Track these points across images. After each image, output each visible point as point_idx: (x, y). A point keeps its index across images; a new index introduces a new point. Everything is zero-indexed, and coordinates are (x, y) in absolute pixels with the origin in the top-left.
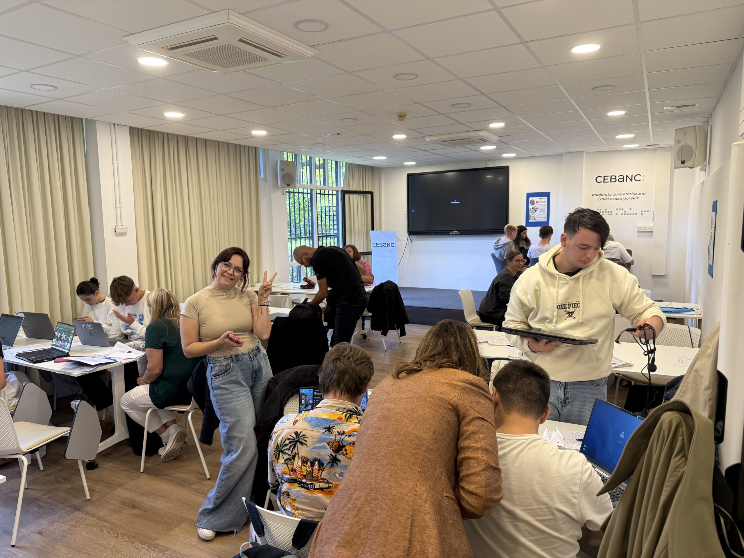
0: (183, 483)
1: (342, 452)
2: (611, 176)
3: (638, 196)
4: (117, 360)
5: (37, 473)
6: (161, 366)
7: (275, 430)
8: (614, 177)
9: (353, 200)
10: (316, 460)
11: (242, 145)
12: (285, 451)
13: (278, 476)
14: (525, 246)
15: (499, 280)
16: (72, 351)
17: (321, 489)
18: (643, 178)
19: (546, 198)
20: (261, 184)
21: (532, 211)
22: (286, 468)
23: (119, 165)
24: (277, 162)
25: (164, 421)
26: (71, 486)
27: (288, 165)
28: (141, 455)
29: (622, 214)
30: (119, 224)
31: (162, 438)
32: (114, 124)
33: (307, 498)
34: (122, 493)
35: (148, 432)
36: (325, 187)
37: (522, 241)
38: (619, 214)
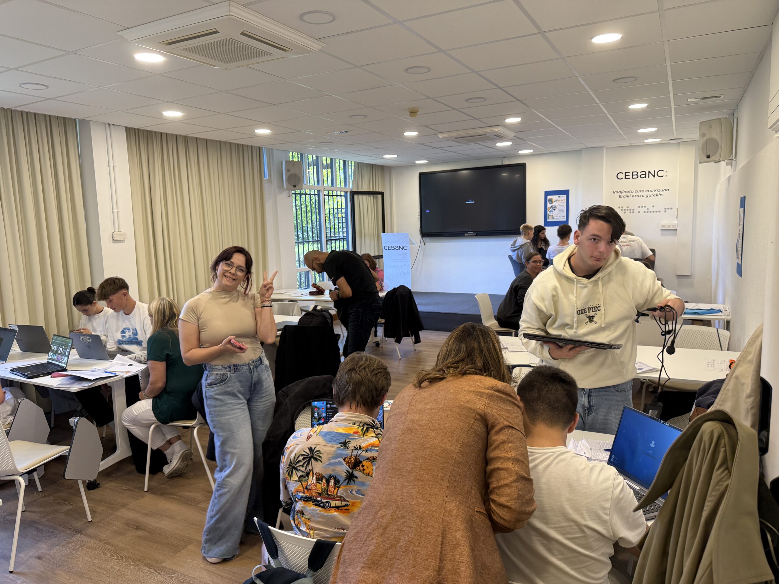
0: (189, 502)
1: (359, 468)
2: (633, 172)
3: (661, 193)
4: (118, 373)
5: (35, 494)
6: (164, 380)
7: (287, 446)
8: (636, 173)
9: (362, 201)
10: (332, 477)
11: (245, 145)
12: (299, 468)
13: (291, 494)
14: (543, 247)
15: (518, 283)
16: (70, 365)
17: (337, 508)
18: (666, 174)
19: (565, 196)
20: (266, 185)
21: (550, 210)
22: (299, 486)
23: (115, 167)
24: (282, 162)
25: (169, 437)
26: (71, 507)
27: (293, 165)
28: (145, 473)
29: (645, 212)
30: (117, 230)
31: (167, 455)
32: (109, 124)
33: (322, 516)
34: (125, 514)
35: (152, 450)
36: (333, 188)
37: (541, 242)
38: (642, 212)
